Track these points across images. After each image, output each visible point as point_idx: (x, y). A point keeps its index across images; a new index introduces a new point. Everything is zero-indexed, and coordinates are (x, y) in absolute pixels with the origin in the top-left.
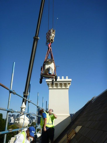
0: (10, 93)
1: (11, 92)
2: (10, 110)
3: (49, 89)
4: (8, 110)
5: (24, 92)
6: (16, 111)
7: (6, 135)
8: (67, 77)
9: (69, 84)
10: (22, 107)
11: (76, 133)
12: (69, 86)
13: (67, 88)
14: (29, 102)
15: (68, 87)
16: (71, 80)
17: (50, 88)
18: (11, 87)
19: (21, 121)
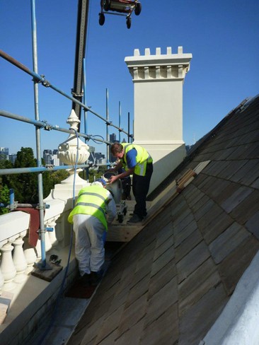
0: (35, 83)
1: (36, 80)
2: (42, 124)
3: (134, 82)
4: (35, 121)
5: (72, 89)
6: (57, 127)
7: (40, 175)
8: (180, 48)
9: (185, 66)
10: (71, 120)
11: (195, 175)
12: (184, 72)
13: (179, 77)
14: (86, 110)
15: (183, 76)
16: (189, 56)
17: (135, 79)
18: (36, 67)
19: (72, 151)
